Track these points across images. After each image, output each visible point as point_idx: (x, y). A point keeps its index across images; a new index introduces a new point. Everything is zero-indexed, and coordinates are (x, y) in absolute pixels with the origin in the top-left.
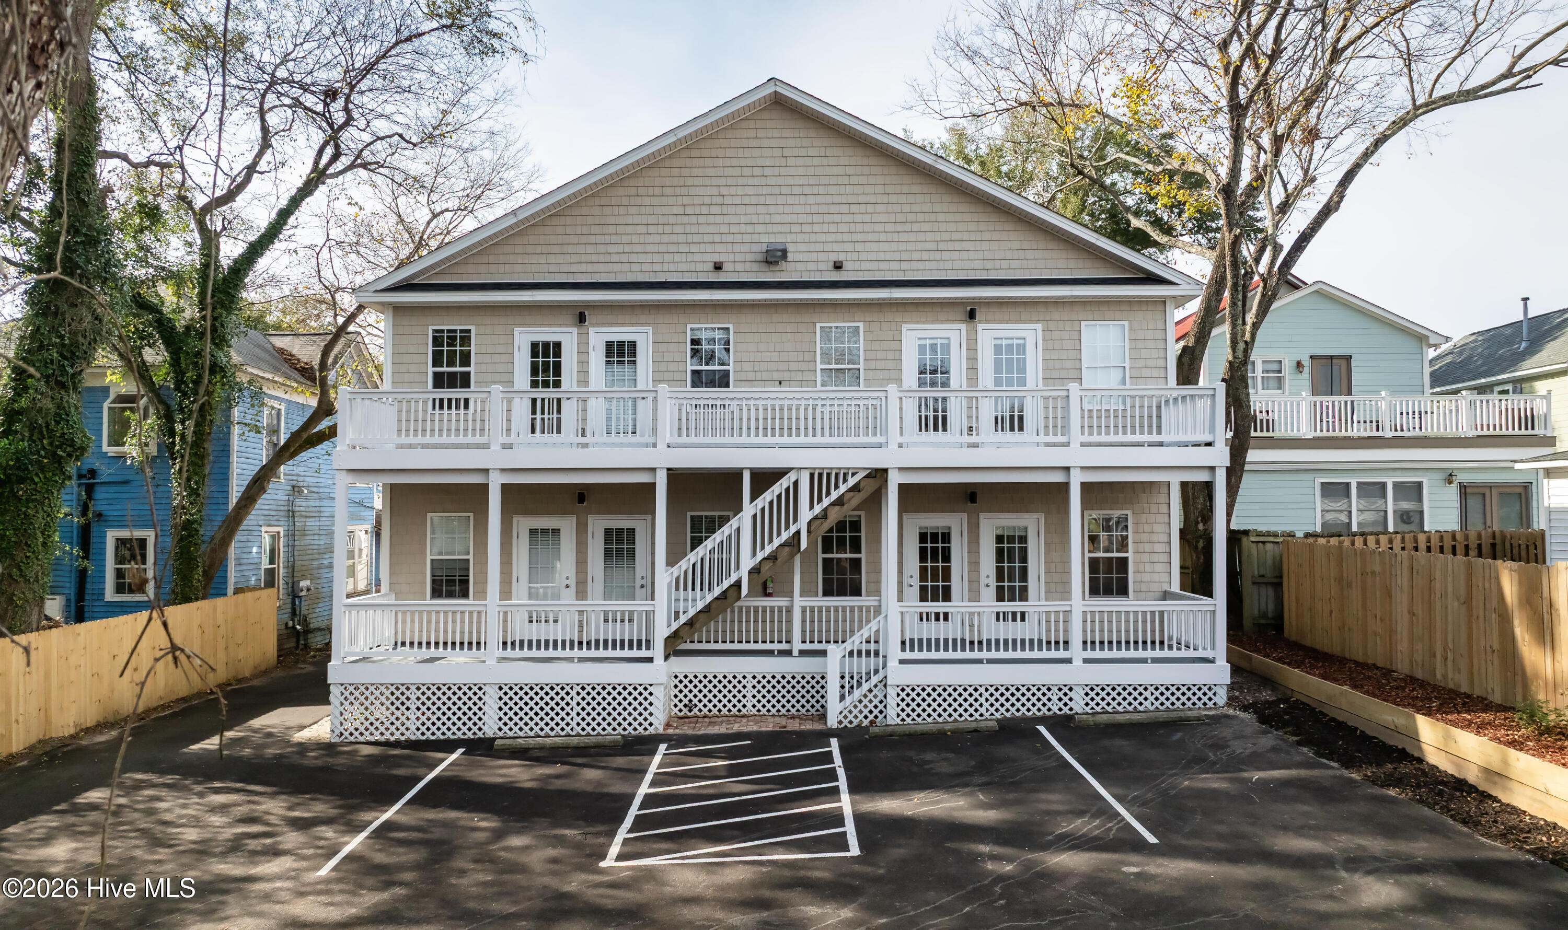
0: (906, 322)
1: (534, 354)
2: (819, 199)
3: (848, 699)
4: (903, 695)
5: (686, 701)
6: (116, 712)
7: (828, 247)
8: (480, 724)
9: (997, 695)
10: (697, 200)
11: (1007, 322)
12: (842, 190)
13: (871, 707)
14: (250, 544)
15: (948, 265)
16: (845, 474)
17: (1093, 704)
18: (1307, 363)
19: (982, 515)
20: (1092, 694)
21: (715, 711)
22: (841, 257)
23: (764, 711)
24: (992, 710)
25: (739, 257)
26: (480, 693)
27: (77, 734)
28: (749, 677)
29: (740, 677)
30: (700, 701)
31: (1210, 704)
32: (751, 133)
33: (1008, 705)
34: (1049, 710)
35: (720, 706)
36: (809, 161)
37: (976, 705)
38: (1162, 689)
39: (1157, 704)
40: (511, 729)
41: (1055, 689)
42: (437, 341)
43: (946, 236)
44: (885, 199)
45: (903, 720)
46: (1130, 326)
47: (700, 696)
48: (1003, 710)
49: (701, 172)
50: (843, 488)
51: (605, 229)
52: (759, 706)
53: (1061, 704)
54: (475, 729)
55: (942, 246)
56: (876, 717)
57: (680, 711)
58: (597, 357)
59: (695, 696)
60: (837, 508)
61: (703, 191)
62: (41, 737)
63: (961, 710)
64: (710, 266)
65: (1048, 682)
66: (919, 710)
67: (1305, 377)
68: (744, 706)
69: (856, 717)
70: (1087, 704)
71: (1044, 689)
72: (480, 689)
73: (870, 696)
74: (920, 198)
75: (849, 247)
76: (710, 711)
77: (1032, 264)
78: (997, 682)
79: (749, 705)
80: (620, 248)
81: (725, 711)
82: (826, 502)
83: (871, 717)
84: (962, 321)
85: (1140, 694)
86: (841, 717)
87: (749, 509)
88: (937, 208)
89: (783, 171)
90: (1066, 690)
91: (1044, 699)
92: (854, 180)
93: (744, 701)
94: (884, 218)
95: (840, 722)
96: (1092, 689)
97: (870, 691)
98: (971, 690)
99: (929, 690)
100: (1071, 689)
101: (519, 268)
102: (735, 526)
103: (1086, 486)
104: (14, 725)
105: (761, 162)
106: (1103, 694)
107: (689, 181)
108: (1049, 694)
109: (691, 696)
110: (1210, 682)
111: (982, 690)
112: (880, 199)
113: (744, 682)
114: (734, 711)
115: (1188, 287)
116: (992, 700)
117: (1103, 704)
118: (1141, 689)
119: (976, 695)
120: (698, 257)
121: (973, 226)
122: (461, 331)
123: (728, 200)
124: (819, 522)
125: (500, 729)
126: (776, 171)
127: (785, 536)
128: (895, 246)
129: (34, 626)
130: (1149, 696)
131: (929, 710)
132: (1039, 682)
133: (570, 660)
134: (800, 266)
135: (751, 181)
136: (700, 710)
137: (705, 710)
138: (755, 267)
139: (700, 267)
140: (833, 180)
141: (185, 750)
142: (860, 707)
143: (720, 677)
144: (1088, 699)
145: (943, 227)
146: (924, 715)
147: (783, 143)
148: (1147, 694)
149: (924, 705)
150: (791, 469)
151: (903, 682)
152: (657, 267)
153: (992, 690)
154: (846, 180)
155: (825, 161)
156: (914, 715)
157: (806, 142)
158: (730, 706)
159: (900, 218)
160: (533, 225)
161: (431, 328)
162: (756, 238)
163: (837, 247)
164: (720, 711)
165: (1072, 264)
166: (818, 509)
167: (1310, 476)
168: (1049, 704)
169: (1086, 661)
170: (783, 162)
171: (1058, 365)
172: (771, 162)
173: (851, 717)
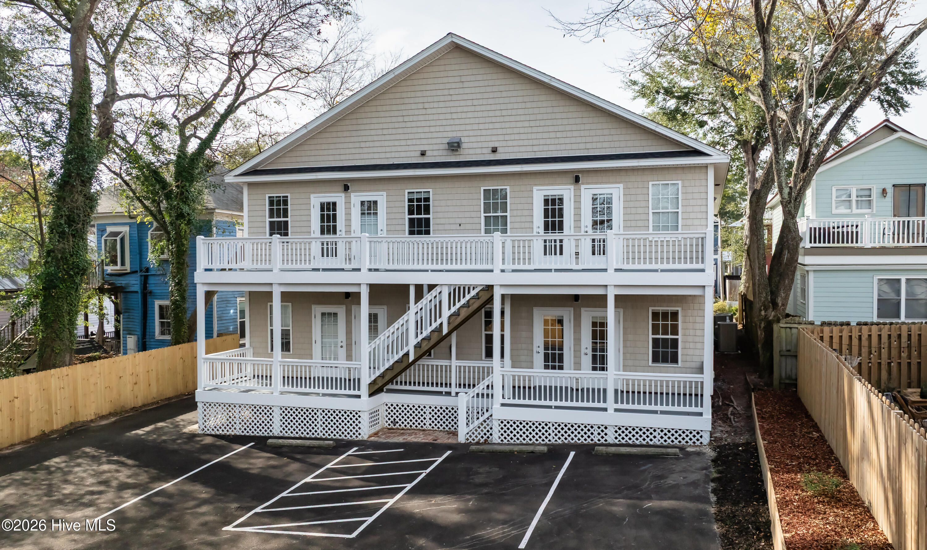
0: (536, 185)
1: (322, 209)
2: (483, 108)
3: (471, 426)
4: (502, 425)
5: (392, 419)
6: (123, 406)
7: (488, 138)
8: (271, 428)
9: (559, 429)
10: (411, 112)
11: (601, 183)
12: (497, 101)
13: (485, 431)
14: (228, 308)
15: (563, 147)
16: (469, 288)
17: (620, 438)
18: (890, 191)
19: (583, 310)
20: (620, 432)
21: (408, 426)
22: (496, 145)
23: (436, 428)
24: (556, 438)
25: (435, 147)
26: (271, 411)
27: (96, 419)
28: (427, 407)
29: (422, 407)
30: (400, 420)
31: (698, 443)
32: (442, 68)
33: (566, 435)
34: (592, 440)
35: (411, 423)
36: (477, 84)
37: (547, 434)
38: (666, 431)
39: (662, 441)
40: (286, 432)
41: (596, 427)
42: (271, 203)
43: (561, 128)
44: (523, 105)
45: (502, 441)
46: (683, 184)
47: (400, 417)
48: (563, 438)
49: (413, 94)
50: (468, 297)
51: (360, 133)
52: (433, 425)
53: (599, 437)
54: (268, 431)
55: (559, 135)
56: (488, 437)
57: (389, 425)
58: (356, 211)
59: (397, 417)
60: (465, 309)
61: (414, 106)
62: (73, 421)
63: (537, 437)
64: (418, 153)
65: (592, 423)
66: (512, 435)
67: (889, 200)
68: (425, 424)
69: (476, 437)
70: (616, 438)
71: (589, 427)
72: (271, 408)
73: (485, 424)
74: (545, 104)
75: (501, 137)
76: (405, 426)
77: (617, 144)
78: (559, 421)
79: (427, 424)
80: (368, 144)
81: (414, 426)
82: (458, 305)
83: (485, 437)
84: (571, 184)
85: (651, 434)
86: (468, 436)
87: (413, 307)
88: (556, 110)
89: (461, 91)
90: (603, 428)
91: (589, 433)
92: (504, 94)
93: (425, 421)
94: (523, 118)
95: (468, 439)
96: (620, 429)
97: (485, 421)
98: (543, 425)
99: (518, 423)
100: (606, 428)
101: (312, 159)
102: (406, 319)
103: (617, 297)
104: (55, 416)
105: (448, 86)
106: (627, 432)
107: (406, 101)
108: (592, 430)
109: (395, 417)
110: (698, 429)
111: (550, 425)
112: (520, 106)
113: (425, 410)
114: (419, 427)
115: (718, 157)
116: (556, 432)
117: (627, 438)
118: (651, 431)
119: (546, 428)
120: (412, 148)
121: (578, 121)
122: (283, 197)
123: (429, 111)
124: (454, 317)
125: (281, 432)
126: (457, 91)
127: (434, 325)
128: (530, 136)
129: (67, 363)
130: (657, 435)
131: (518, 436)
132: (586, 422)
133: (318, 394)
134: (471, 151)
135: (442, 99)
136: (400, 425)
137: (403, 426)
138: (445, 153)
139: (412, 154)
140: (491, 95)
141: (128, 434)
142: (479, 430)
143: (411, 406)
144: (617, 435)
145: (559, 122)
146: (515, 438)
147: (461, 73)
148: (655, 434)
149: (515, 432)
150: (437, 285)
151: (502, 418)
152: (388, 155)
153: (556, 425)
154: (499, 95)
155: (486, 83)
156: (509, 438)
157: (475, 71)
158: (416, 424)
159: (533, 117)
160: (320, 132)
161: (267, 196)
162: (445, 134)
163: (494, 138)
164: (411, 426)
165: (644, 143)
166: (453, 309)
167: (870, 274)
168: (592, 437)
169: (616, 410)
170: (460, 85)
171: (633, 211)
172: (454, 86)
173: (473, 436)
